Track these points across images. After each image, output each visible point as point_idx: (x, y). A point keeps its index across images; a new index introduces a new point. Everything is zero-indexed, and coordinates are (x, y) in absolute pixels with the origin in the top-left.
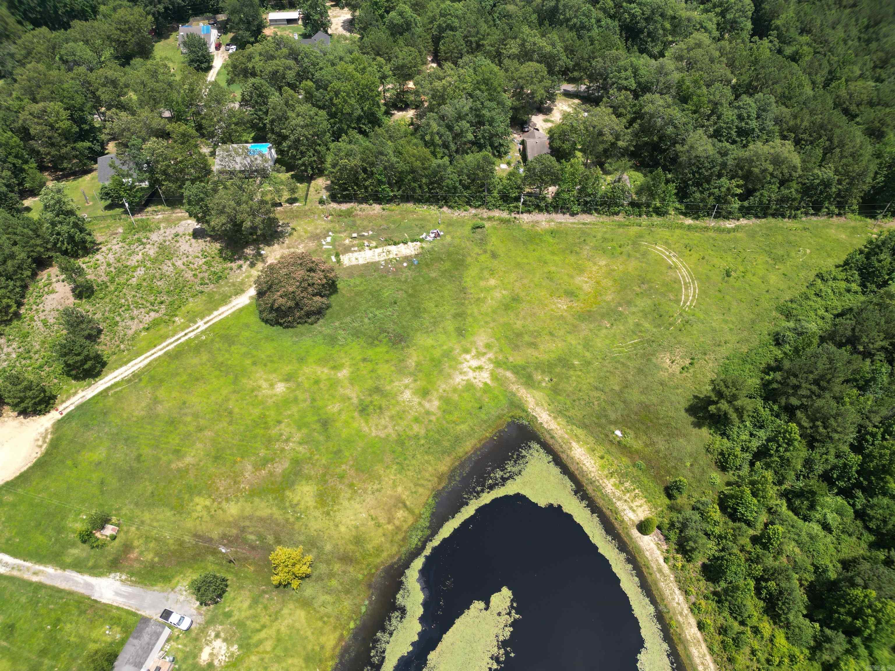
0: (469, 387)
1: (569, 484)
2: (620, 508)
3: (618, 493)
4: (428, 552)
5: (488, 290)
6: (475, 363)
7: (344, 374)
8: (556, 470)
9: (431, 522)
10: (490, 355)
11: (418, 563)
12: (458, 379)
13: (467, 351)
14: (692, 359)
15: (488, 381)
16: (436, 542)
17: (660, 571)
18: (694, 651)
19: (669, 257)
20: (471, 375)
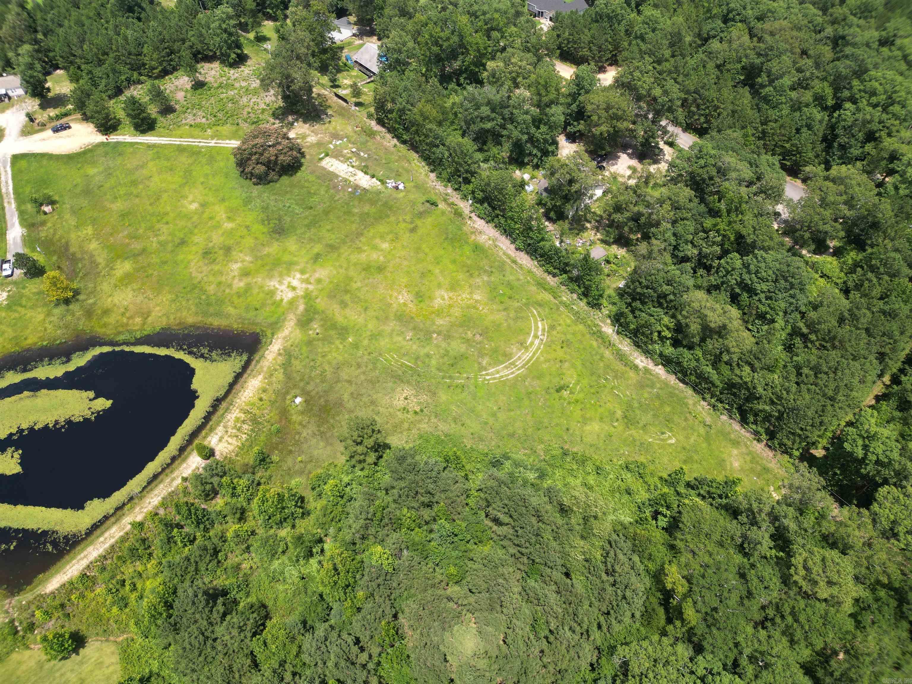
0: (272, 293)
1: (222, 392)
2: (217, 431)
3: (231, 424)
4: (117, 349)
5: (375, 248)
6: (295, 283)
7: (229, 225)
8: (230, 379)
9: (141, 338)
10: (311, 287)
11: (106, 349)
12: (273, 283)
13: (302, 272)
14: (422, 411)
15: (285, 301)
16: (127, 349)
17: (173, 479)
18: (114, 529)
19: (536, 336)
20: (283, 287)
